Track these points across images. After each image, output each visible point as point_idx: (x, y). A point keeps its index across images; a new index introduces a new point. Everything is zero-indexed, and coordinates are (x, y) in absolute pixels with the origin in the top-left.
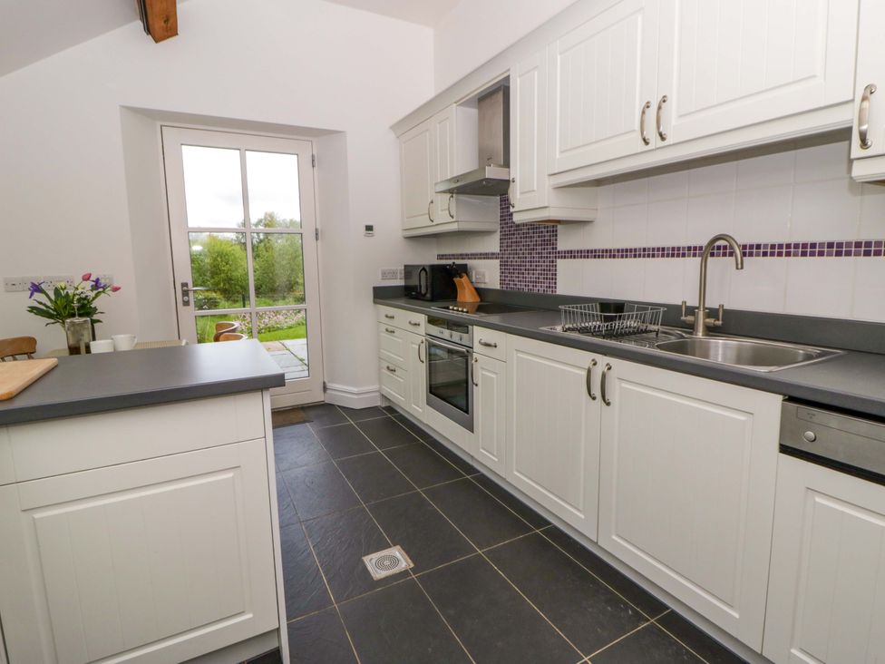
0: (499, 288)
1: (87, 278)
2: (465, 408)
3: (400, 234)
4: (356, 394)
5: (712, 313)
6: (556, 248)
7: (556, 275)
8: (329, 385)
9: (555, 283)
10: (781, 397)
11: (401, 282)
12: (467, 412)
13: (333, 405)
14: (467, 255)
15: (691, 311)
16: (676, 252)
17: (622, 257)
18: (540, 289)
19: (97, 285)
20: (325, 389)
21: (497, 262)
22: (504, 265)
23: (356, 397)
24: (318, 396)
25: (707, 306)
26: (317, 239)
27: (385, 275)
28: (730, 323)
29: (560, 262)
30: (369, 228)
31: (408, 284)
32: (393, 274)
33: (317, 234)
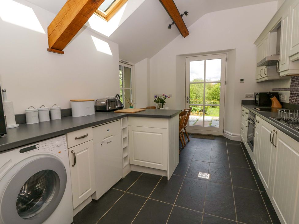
0: (289, 103)
1: (164, 95)
3: (255, 81)
4: (232, 135)
8: (225, 131)
11: (253, 99)
12: (253, 145)
13: (225, 137)
19: (166, 97)
20: (224, 132)
21: (289, 92)
22: (291, 93)
23: (231, 136)
24: (221, 134)
26: (225, 84)
27: (247, 96)
30: (242, 80)
32: (251, 96)
33: (225, 83)
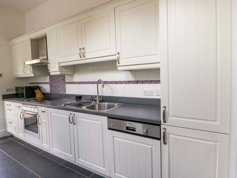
0: (50, 93)
2: (37, 132)
5: (100, 97)
6: (65, 81)
7: (66, 88)
9: (66, 91)
10: (107, 117)
12: (37, 133)
14: (39, 83)
15: (96, 96)
16: (93, 83)
17: (81, 84)
18: (62, 92)
21: (49, 85)
22: (51, 86)
25: (99, 95)
27: (7, 90)
28: (104, 99)
29: (66, 85)
30: (0, 75)
31: (17, 93)
32: (11, 90)
